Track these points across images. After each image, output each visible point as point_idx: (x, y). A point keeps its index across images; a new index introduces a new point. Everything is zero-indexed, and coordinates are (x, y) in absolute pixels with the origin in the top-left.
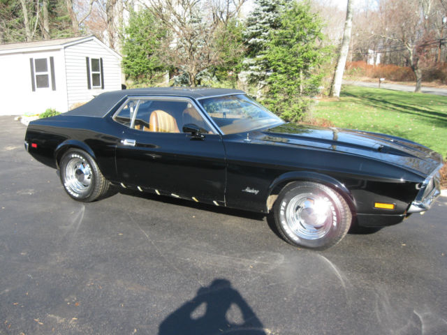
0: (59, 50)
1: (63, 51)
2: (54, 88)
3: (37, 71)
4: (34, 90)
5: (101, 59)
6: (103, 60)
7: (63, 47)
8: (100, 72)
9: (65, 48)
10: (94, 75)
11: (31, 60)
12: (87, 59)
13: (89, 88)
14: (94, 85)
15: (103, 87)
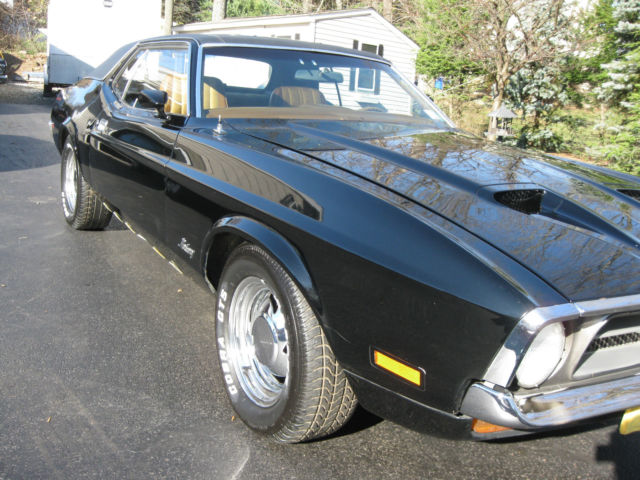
0: (307, 24)
1: (313, 25)
5: (381, 47)
6: (385, 48)
7: (313, 19)
9: (317, 21)
12: (356, 43)
13: (352, 88)
14: (359, 86)
15: (377, 92)
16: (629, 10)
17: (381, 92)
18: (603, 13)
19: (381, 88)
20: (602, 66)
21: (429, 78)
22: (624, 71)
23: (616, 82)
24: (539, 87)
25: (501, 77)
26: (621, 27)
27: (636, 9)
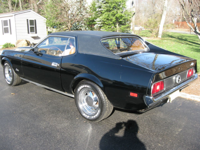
0: (12, 16)
1: (14, 16)
2: (11, 33)
3: (4, 26)
4: (3, 34)
5: (35, 20)
6: (36, 20)
7: (14, 14)
8: (34, 26)
9: (15, 15)
10: (31, 27)
11: (2, 21)
12: (27, 20)
13: (29, 33)
14: (31, 32)
15: (36, 33)
16: (99, 5)
17: (37, 33)
18: (94, 5)
19: (37, 31)
20: (95, 20)
21: (50, 27)
22: (100, 21)
23: (99, 24)
24: (80, 27)
25: (69, 26)
26: (97, 9)
27: (101, 5)
